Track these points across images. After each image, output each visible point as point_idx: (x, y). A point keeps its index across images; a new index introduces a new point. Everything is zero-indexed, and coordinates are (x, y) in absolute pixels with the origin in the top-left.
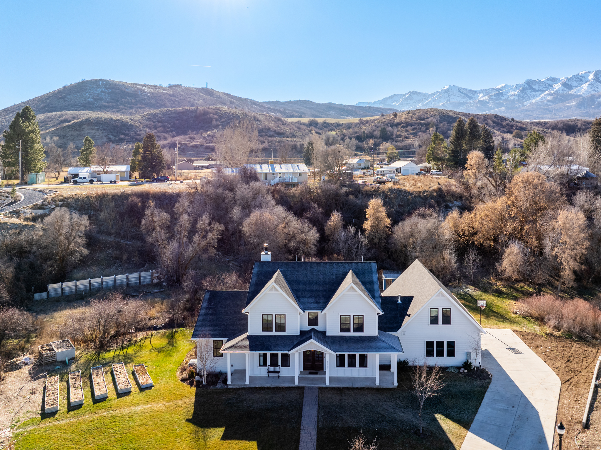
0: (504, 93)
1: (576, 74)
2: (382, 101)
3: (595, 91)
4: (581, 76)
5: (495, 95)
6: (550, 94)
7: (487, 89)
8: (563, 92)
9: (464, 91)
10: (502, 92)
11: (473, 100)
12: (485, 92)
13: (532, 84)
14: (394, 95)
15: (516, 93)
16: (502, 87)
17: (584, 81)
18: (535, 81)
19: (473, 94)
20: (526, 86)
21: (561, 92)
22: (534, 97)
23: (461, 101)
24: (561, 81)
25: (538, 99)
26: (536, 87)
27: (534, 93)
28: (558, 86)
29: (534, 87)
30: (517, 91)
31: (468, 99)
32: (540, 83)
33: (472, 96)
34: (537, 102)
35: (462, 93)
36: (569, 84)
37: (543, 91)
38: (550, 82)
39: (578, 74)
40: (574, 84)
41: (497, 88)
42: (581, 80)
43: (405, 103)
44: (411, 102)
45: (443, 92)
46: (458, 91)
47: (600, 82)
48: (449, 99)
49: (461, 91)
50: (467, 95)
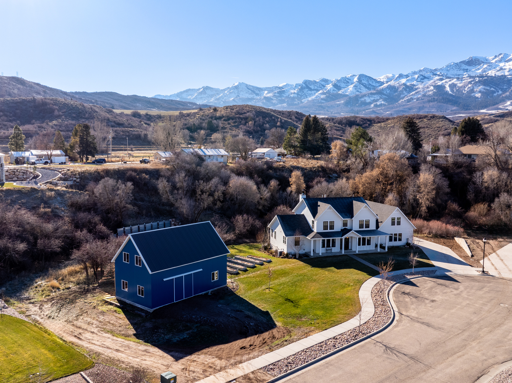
0: (285, 91)
1: (344, 77)
2: (178, 95)
3: (359, 92)
4: (348, 79)
5: (278, 93)
6: (323, 93)
7: (271, 87)
8: (334, 92)
9: (251, 88)
10: (284, 90)
11: (260, 96)
12: (270, 90)
13: (309, 84)
14: (189, 90)
15: (296, 91)
16: (284, 86)
17: (350, 83)
18: (311, 81)
19: (259, 91)
20: (304, 85)
21: (332, 91)
22: (310, 95)
23: (249, 97)
24: (332, 82)
25: (313, 97)
26: (312, 87)
27: (310, 92)
28: (329, 87)
29: (310, 87)
30: (296, 90)
31: (255, 95)
32: (315, 83)
33: (258, 92)
34: (313, 100)
35: (250, 89)
36: (339, 85)
37: (318, 91)
38: (323, 83)
39: (346, 77)
40: (342, 85)
41: (279, 86)
42: (348, 82)
43: (199, 97)
44: (205, 96)
45: (233, 88)
46: (246, 88)
47: (362, 84)
48: (238, 94)
49: (249, 88)
50: (254, 92)
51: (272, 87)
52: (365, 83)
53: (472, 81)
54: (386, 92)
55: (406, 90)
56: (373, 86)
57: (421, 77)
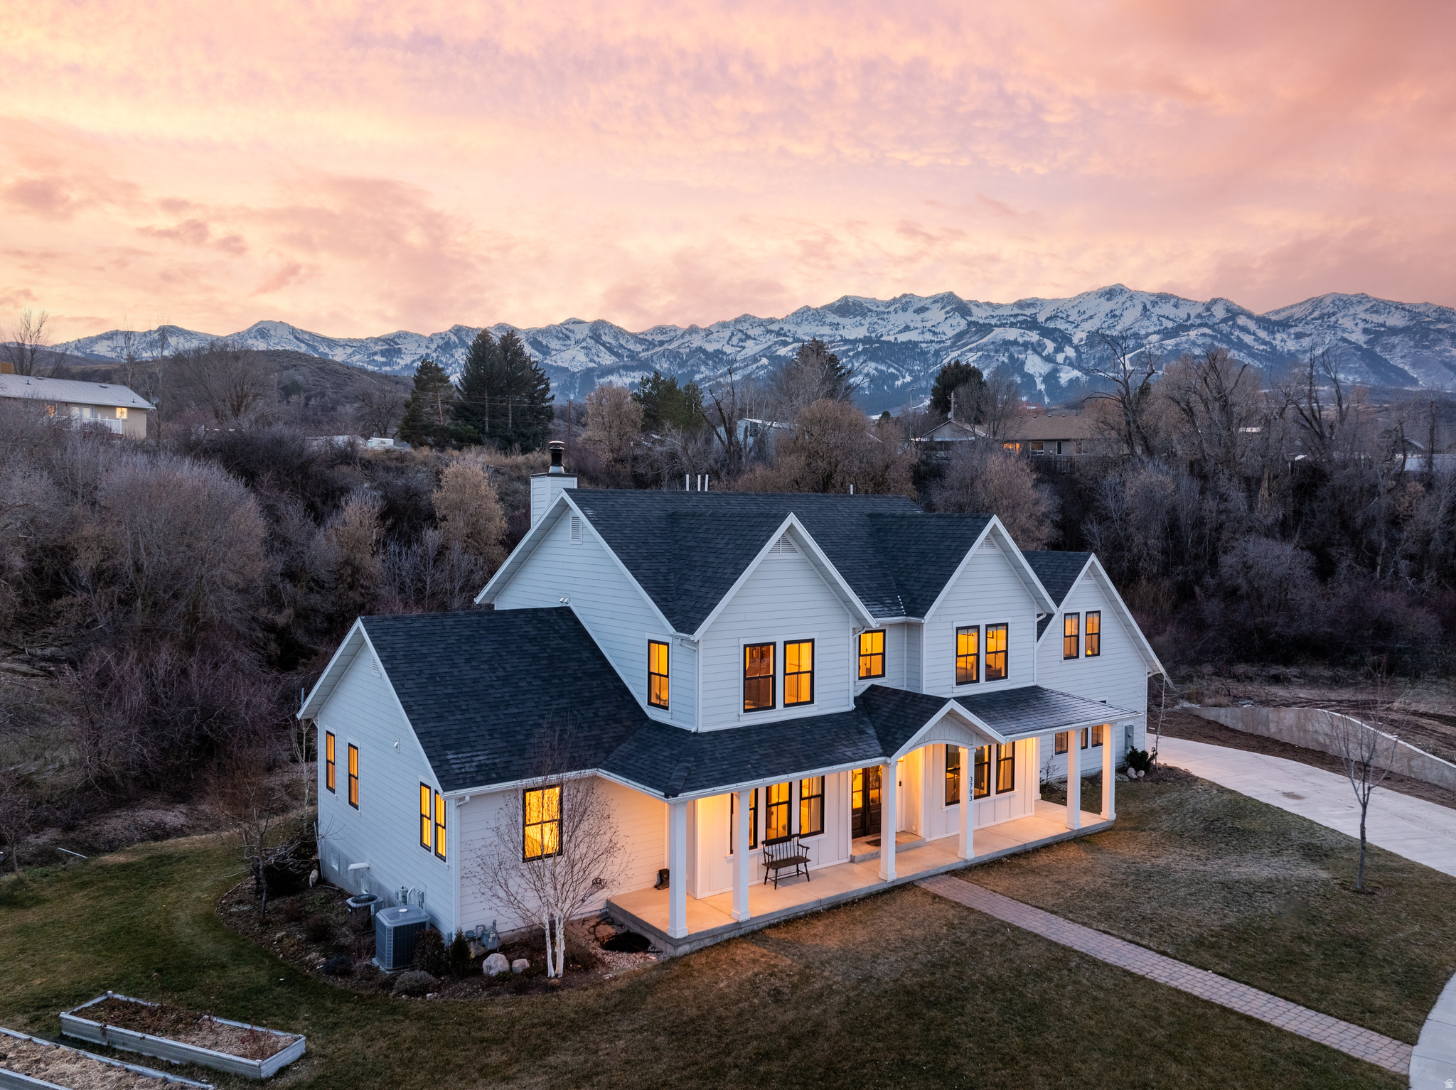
3: (595, 362)
4: (567, 329)
5: (382, 354)
7: (363, 337)
9: (307, 337)
10: (398, 347)
12: (359, 346)
13: (466, 335)
14: (116, 334)
17: (573, 339)
18: (472, 329)
20: (454, 338)
24: (527, 334)
33: (327, 350)
36: (544, 343)
39: (562, 324)
40: (554, 344)
41: (385, 336)
42: (568, 337)
45: (252, 335)
46: (291, 337)
47: (603, 345)
49: (301, 336)
50: (313, 349)
51: (367, 339)
52: (610, 341)
53: (849, 350)
54: (661, 366)
55: (707, 364)
56: (629, 350)
57: (740, 335)
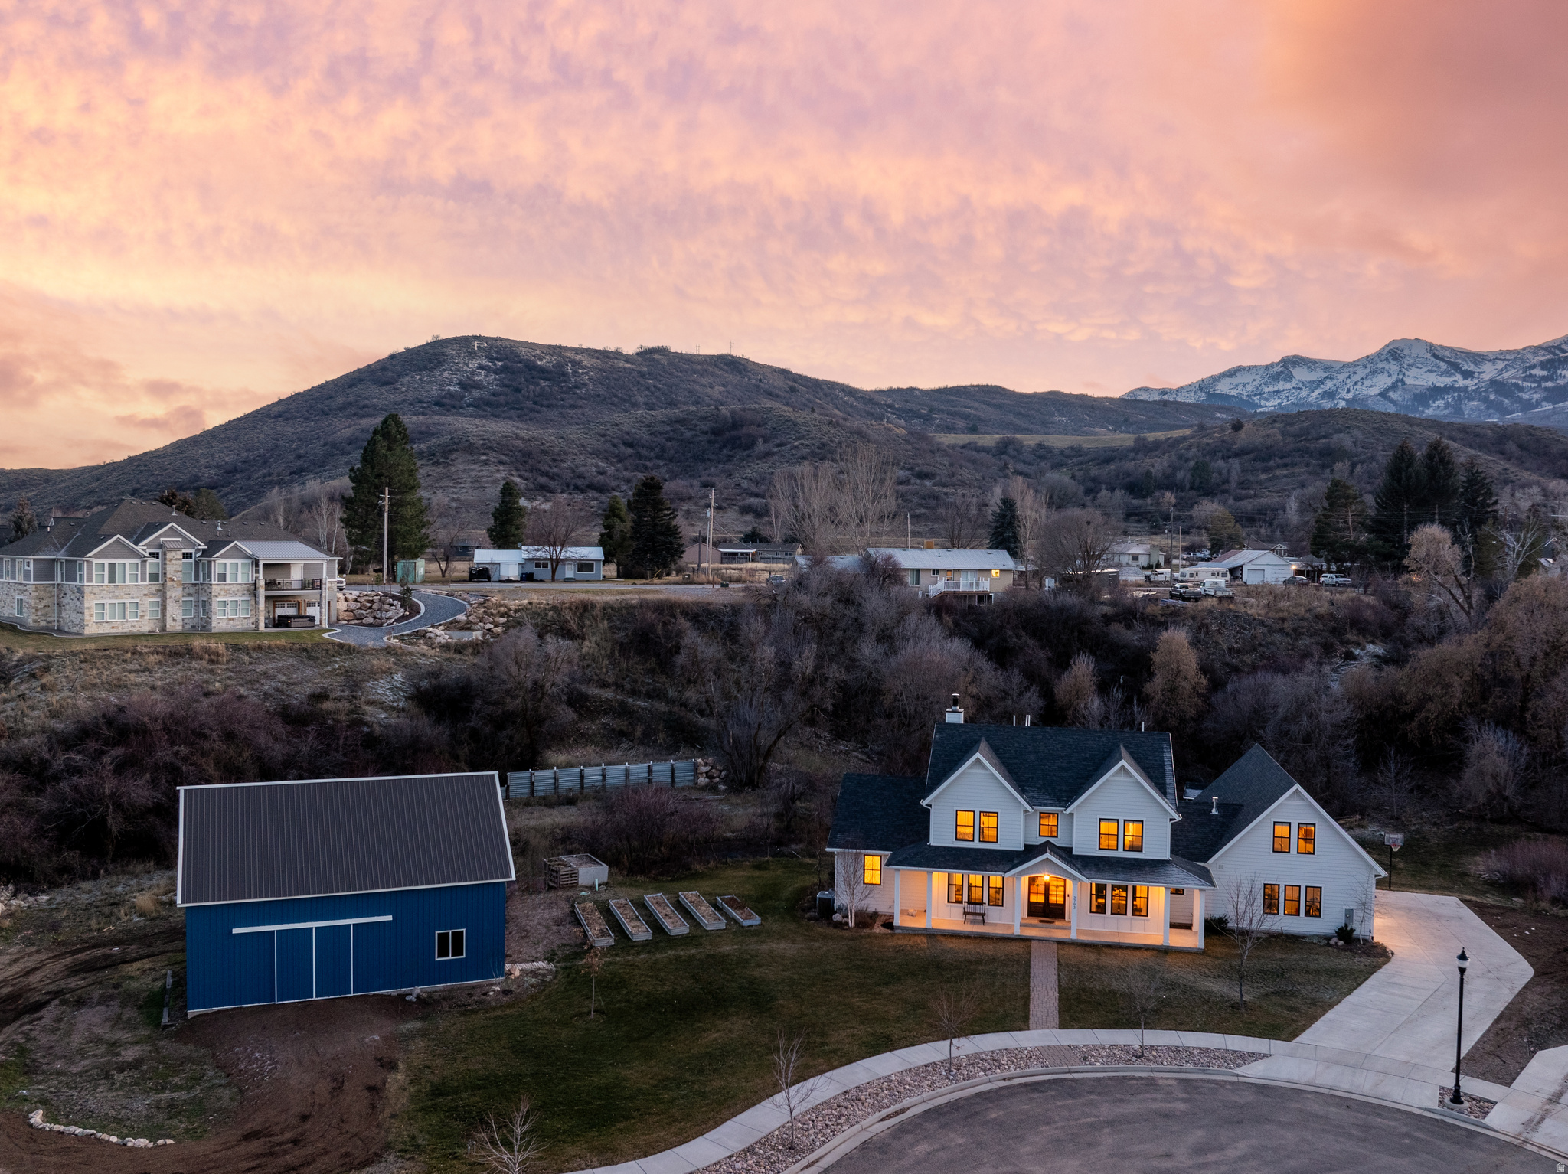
2: (1203, 386)
5: (1544, 365)
7: (1519, 347)
9: (1447, 353)
11: (1477, 380)
12: (1514, 358)
14: (1239, 370)
19: (1476, 362)
23: (1438, 385)
31: (1458, 377)
33: (1472, 368)
35: (1442, 359)
41: (1549, 343)
43: (1271, 389)
44: (1288, 386)
45: (1383, 358)
46: (1428, 355)
48: (1400, 377)
49: (1440, 354)
50: (1457, 367)
51: (1524, 349)
